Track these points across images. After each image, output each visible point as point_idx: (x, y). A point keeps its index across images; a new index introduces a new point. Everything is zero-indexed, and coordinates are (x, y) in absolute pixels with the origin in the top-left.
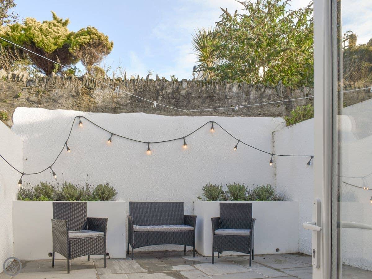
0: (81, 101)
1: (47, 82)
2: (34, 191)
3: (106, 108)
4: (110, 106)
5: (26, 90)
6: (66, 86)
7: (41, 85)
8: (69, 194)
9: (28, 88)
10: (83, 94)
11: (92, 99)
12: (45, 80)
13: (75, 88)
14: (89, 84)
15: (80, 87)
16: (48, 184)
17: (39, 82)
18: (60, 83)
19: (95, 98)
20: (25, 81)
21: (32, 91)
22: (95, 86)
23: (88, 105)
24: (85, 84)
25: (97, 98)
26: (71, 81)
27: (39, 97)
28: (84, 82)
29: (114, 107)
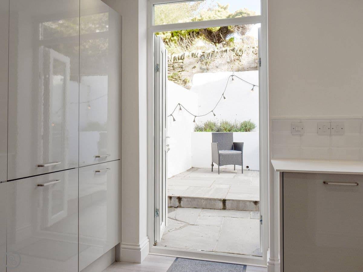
0: (233, 65)
1: (212, 56)
2: (204, 126)
3: (250, 67)
4: (253, 65)
5: (200, 62)
6: (224, 57)
7: (208, 58)
8: (224, 128)
9: (201, 61)
10: (234, 60)
11: (240, 63)
12: (211, 55)
13: (230, 57)
14: (238, 53)
15: (232, 56)
16: (212, 122)
17: (207, 56)
18: (220, 55)
19: (243, 62)
20: (199, 57)
21: (203, 63)
22: (242, 53)
23: (238, 67)
24: (236, 53)
25: (244, 61)
26: (226, 53)
27: (207, 65)
28: (235, 52)
29: (255, 66)
